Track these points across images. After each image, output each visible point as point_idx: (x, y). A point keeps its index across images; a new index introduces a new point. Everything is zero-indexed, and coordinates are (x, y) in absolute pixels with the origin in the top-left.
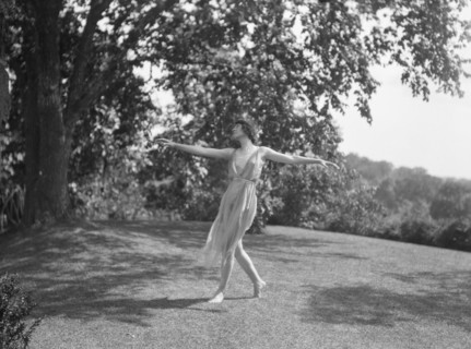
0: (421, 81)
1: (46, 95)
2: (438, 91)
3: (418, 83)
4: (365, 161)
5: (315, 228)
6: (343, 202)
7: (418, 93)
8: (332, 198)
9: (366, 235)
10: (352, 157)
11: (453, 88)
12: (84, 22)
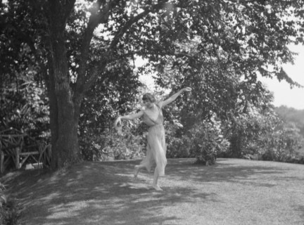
1: (60, 83)
4: (292, 110)
5: (251, 159)
6: (269, 140)
8: (262, 138)
9: (287, 162)
10: (283, 108)
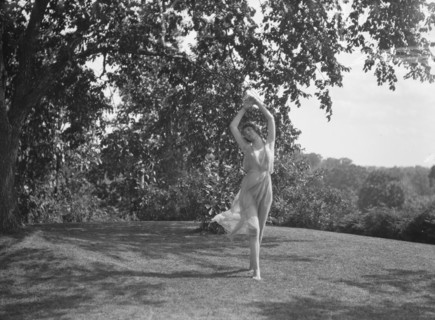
0: (387, 68)
7: (384, 81)
11: (423, 73)
12: (28, 17)
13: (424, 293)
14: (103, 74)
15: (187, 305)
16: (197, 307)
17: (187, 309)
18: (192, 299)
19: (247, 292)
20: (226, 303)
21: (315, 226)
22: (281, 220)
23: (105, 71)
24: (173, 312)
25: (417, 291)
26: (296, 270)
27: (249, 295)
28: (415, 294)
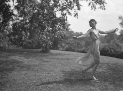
2: (99, 8)
3: (93, 6)
6: (71, 42)
11: (103, 8)
13: (105, 69)
14: (13, 6)
15: (41, 71)
16: (44, 72)
17: (41, 72)
18: (42, 70)
19: (57, 68)
20: (52, 71)
21: (74, 51)
22: (64, 49)
23: (14, 5)
24: (37, 73)
25: (103, 68)
26: (70, 63)
27: (58, 69)
28: (102, 69)
